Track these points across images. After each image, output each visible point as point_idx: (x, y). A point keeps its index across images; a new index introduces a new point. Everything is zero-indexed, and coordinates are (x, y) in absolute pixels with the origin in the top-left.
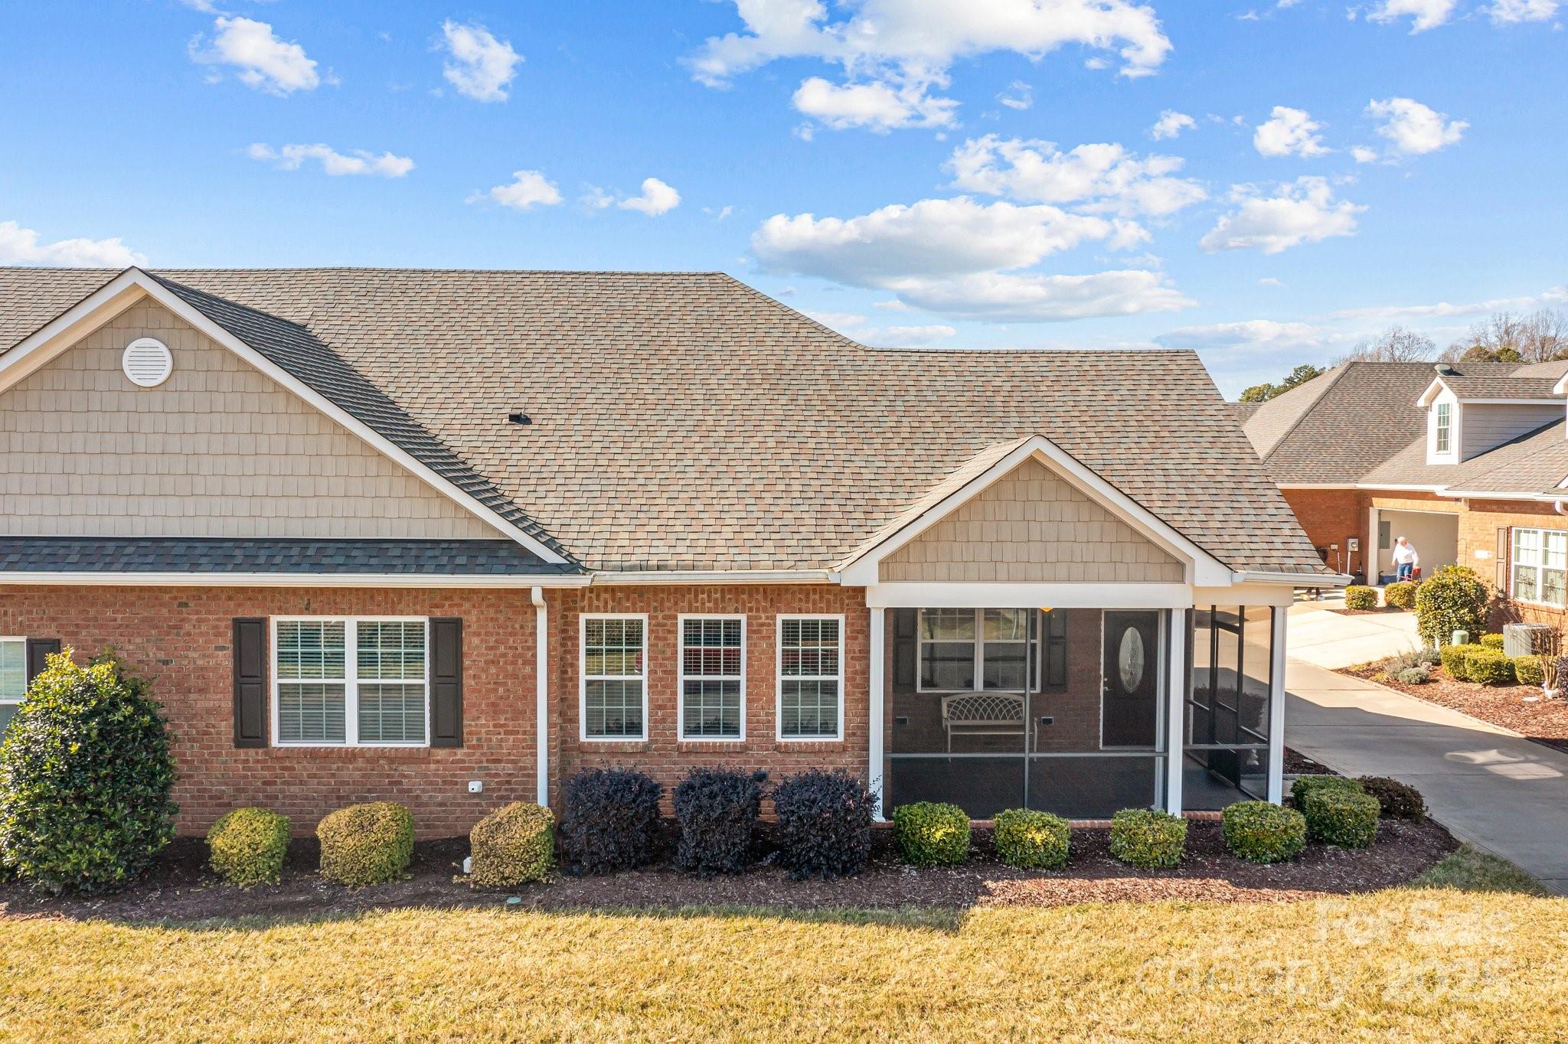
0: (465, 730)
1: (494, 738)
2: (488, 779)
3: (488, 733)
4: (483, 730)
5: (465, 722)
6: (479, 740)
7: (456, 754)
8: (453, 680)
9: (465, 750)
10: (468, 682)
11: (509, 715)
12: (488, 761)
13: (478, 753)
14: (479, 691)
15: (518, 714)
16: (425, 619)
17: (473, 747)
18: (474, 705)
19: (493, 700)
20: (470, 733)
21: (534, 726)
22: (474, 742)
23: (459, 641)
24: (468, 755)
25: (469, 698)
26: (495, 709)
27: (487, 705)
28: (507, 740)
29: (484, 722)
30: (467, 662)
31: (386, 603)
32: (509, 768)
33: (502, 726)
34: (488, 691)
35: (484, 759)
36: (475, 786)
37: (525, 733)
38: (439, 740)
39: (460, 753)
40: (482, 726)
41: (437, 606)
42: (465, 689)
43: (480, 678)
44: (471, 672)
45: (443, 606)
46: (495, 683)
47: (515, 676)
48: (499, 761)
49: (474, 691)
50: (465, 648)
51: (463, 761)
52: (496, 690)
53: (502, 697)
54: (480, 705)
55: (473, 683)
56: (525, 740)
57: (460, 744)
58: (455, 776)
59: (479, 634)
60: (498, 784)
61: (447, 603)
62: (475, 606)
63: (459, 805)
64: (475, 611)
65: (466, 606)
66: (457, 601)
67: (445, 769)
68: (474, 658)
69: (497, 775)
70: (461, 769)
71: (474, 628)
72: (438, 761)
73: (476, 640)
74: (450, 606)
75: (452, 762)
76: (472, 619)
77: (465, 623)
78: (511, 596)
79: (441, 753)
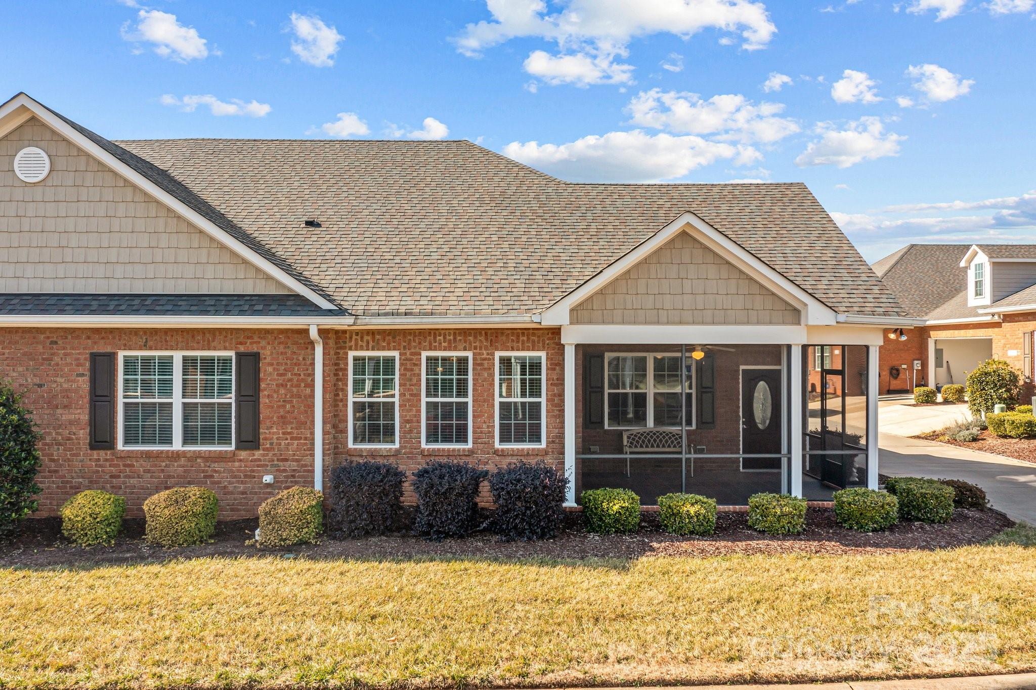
0: (261, 437)
1: (283, 443)
2: (278, 474)
3: (278, 439)
4: (275, 437)
5: (261, 431)
6: (271, 444)
7: (254, 455)
8: (253, 399)
9: (261, 452)
10: (264, 400)
11: (294, 425)
12: (278, 460)
13: (271, 454)
14: (273, 407)
15: (301, 425)
16: (231, 354)
17: (267, 449)
18: (268, 418)
19: (282, 413)
20: (265, 439)
21: (313, 433)
22: (268, 446)
23: (257, 371)
24: (264, 455)
25: (264, 412)
26: (283, 420)
27: (278, 417)
28: (292, 444)
29: (275, 430)
30: (263, 385)
31: (204, 341)
32: (294, 465)
33: (289, 433)
34: (279, 407)
35: (275, 458)
36: (268, 479)
37: (306, 438)
38: (242, 444)
39: (258, 454)
40: (274, 433)
41: (241, 343)
42: (261, 406)
43: (272, 397)
44: (266, 393)
45: (246, 344)
46: (284, 401)
47: (298, 396)
48: (286, 460)
49: (269, 407)
50: (262, 375)
51: (260, 460)
52: (284, 407)
53: (288, 412)
54: (272, 418)
55: (267, 401)
56: (306, 444)
57: (257, 448)
58: (253, 471)
59: (272, 364)
60: (285, 477)
61: (249, 341)
62: (269, 344)
63: (256, 493)
64: (269, 347)
65: (263, 343)
66: (256, 339)
67: (246, 466)
68: (268, 382)
69: (285, 471)
70: (258, 466)
71: (268, 360)
72: (241, 460)
73: (270, 369)
74: (251, 343)
75: (251, 461)
76: (267, 353)
77: (262, 356)
78: (296, 336)
79: (243, 454)
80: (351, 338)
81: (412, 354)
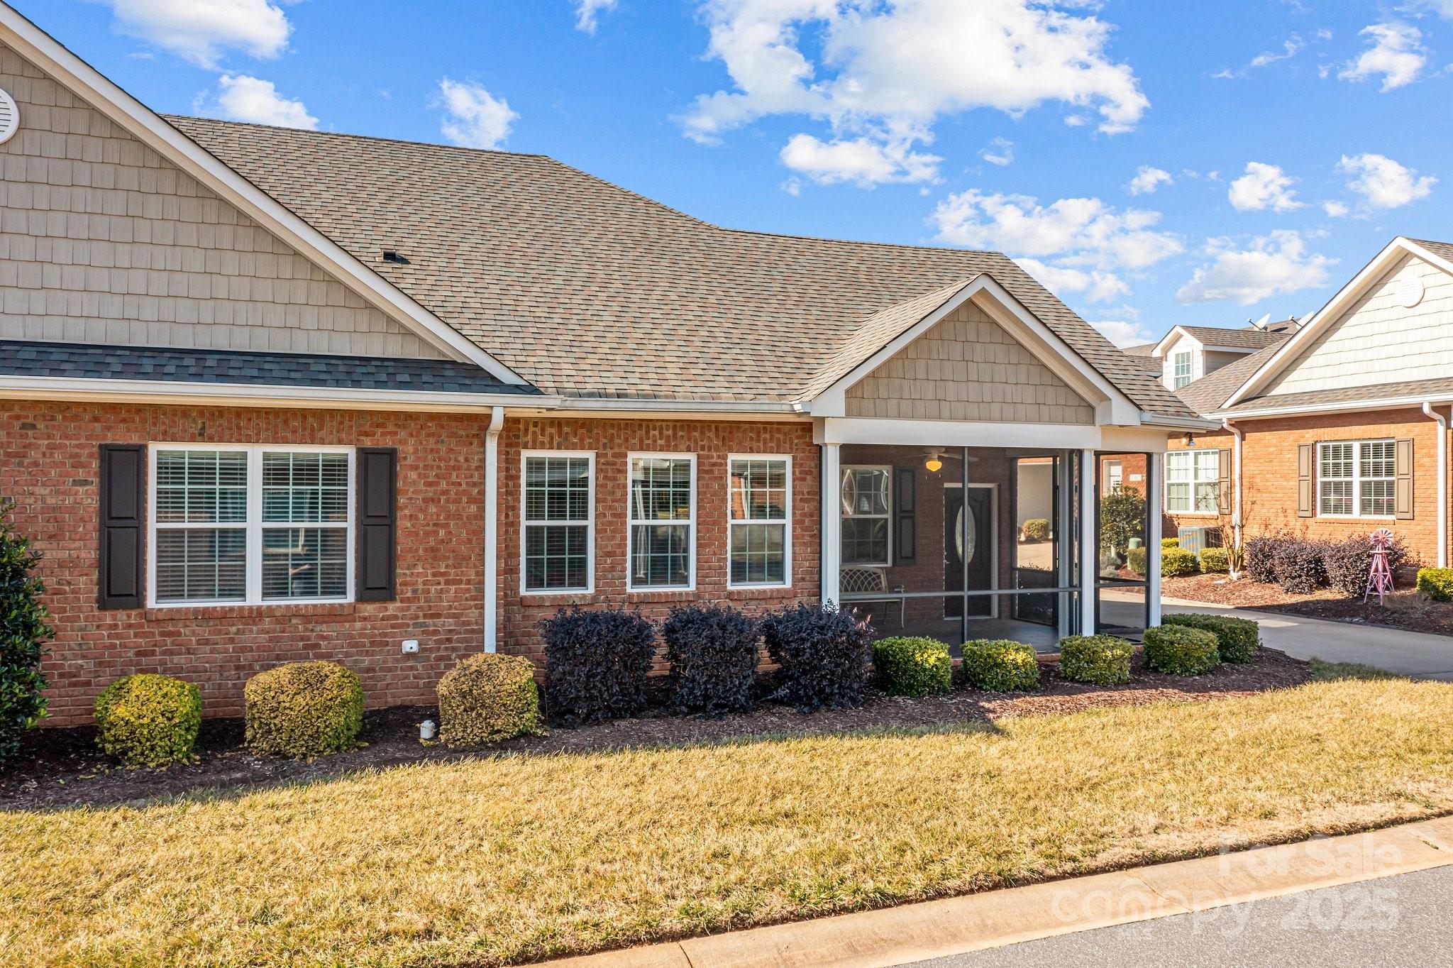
0: (399, 581)
1: (433, 589)
2: (425, 637)
3: (425, 583)
4: (420, 580)
5: (398, 571)
6: (415, 591)
7: (386, 609)
8: (387, 521)
9: (398, 604)
10: (403, 523)
11: (450, 562)
12: (425, 616)
13: (413, 607)
14: (417, 534)
15: (461, 560)
16: (350, 452)
17: (408, 600)
18: (410, 550)
19: (432, 544)
20: (405, 584)
21: (481, 574)
22: (409, 594)
23: (392, 477)
24: (402, 610)
25: (403, 542)
26: (434, 554)
27: (426, 550)
28: (448, 591)
29: (421, 570)
30: (402, 500)
31: (304, 429)
32: (450, 623)
33: (443, 574)
34: (427, 534)
35: (421, 614)
36: (410, 645)
37: (468, 582)
38: (365, 592)
39: (392, 608)
40: (418, 575)
41: (367, 434)
42: (399, 532)
43: (417, 518)
44: (407, 512)
45: (374, 435)
46: (435, 525)
47: (458, 516)
48: (438, 616)
49: (411, 534)
50: (400, 484)
51: (396, 617)
52: (436, 533)
53: (443, 541)
54: (417, 550)
55: (409, 525)
56: (468, 590)
57: (392, 598)
58: (386, 635)
59: (417, 468)
60: (438, 642)
61: (380, 431)
62: (411, 435)
63: (390, 669)
64: (412, 441)
65: (402, 434)
66: (391, 428)
67: (373, 628)
68: (410, 495)
69: (436, 632)
70: (393, 627)
71: (410, 461)
72: (365, 619)
73: (413, 475)
74: (382, 434)
75: (382, 619)
76: (408, 450)
77: (400, 455)
78: (454, 424)
79: (369, 609)
80: (526, 430)
81: (614, 455)
